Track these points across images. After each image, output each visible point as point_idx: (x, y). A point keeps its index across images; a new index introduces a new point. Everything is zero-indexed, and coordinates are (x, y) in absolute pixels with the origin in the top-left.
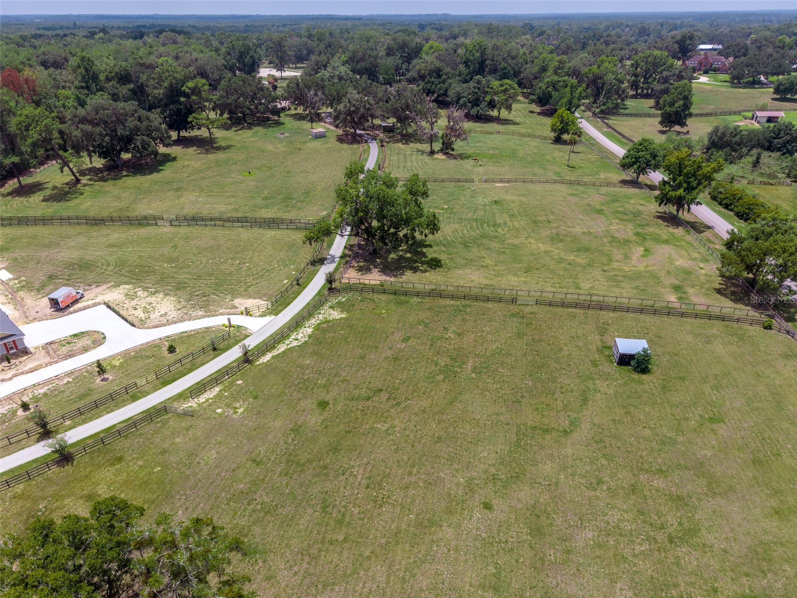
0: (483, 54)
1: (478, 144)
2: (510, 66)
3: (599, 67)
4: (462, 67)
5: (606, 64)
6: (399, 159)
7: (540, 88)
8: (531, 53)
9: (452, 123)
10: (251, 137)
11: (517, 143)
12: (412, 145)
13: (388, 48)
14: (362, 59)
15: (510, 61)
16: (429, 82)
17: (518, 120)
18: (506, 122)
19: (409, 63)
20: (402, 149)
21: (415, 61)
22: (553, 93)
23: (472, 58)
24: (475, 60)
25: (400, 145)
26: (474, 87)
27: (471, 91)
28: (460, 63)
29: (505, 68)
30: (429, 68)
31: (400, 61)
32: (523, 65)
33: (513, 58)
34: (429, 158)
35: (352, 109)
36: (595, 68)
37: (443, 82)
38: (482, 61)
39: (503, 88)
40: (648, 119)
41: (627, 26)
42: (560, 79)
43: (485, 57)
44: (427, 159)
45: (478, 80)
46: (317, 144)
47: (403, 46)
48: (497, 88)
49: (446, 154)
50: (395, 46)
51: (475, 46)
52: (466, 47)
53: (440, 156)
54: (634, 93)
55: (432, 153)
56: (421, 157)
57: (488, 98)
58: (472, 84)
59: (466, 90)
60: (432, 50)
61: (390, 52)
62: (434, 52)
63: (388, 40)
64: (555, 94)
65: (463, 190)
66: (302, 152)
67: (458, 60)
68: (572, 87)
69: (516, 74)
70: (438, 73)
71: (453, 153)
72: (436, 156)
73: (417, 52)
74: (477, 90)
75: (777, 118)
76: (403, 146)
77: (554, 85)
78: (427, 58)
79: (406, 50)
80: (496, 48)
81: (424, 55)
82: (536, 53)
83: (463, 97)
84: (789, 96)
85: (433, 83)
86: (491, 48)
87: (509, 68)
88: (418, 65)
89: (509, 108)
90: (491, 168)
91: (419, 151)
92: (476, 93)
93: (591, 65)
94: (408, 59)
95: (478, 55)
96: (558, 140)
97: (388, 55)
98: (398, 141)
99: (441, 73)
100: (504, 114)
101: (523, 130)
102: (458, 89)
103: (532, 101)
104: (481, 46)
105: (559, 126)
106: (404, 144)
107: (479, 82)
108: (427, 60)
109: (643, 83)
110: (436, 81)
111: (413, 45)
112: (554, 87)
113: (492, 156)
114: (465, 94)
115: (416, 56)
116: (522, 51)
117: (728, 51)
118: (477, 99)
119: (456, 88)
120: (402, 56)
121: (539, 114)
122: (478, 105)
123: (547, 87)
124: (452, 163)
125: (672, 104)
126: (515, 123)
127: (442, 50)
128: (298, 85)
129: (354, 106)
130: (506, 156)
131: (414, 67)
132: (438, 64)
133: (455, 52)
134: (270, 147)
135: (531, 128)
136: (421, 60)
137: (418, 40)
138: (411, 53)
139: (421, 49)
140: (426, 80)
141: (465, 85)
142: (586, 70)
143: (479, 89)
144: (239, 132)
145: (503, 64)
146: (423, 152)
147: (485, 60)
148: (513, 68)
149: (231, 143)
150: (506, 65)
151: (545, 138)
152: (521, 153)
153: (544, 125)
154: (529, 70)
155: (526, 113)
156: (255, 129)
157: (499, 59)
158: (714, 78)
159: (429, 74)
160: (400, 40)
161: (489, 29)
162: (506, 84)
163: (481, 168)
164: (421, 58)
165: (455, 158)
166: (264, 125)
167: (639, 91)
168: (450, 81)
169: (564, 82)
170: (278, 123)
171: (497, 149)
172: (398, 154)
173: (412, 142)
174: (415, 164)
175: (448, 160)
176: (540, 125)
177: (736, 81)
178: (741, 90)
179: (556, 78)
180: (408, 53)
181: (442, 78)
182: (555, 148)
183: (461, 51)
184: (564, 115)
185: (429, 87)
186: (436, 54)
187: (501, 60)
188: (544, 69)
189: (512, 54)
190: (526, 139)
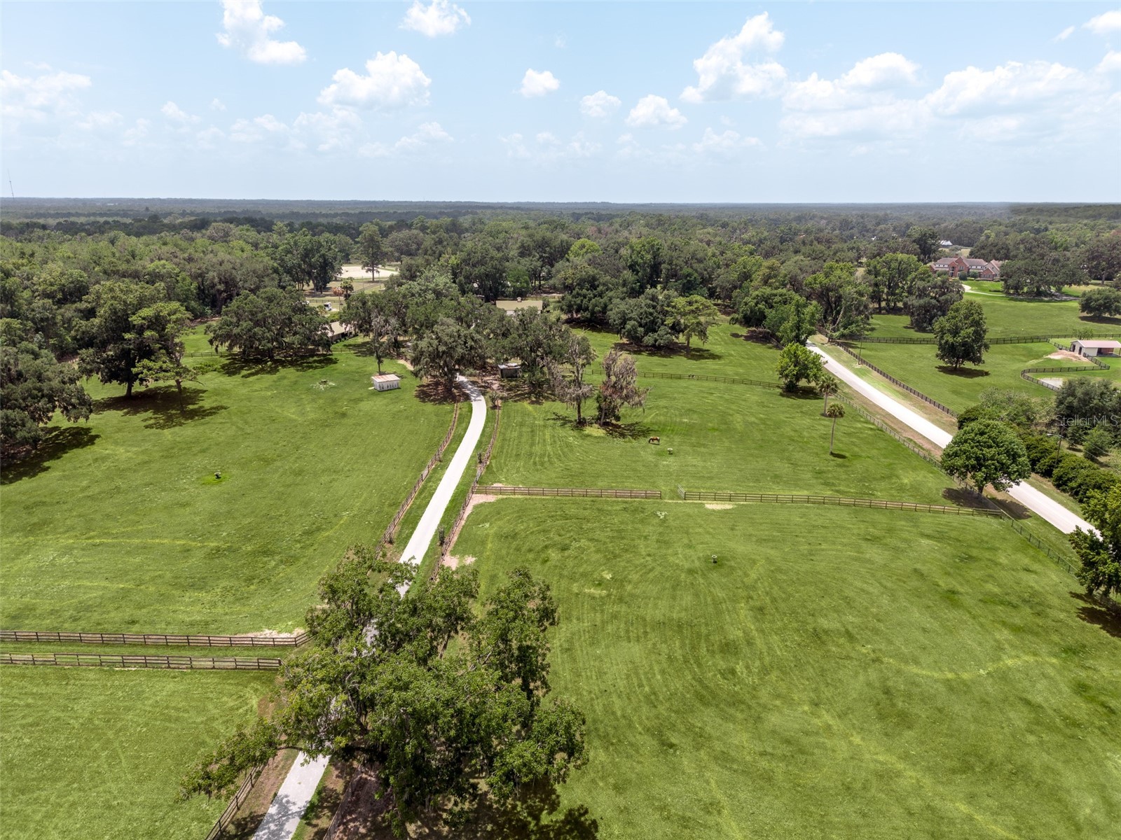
0: (655, 256)
1: (662, 403)
2: (696, 271)
3: (827, 276)
4: (627, 274)
5: (838, 272)
6: (521, 435)
7: (746, 304)
8: (722, 253)
9: (613, 379)
10: (267, 389)
11: (726, 396)
12: (547, 405)
13: (522, 246)
14: (482, 262)
15: (695, 266)
16: (578, 294)
17: (717, 349)
18: (699, 354)
19: (552, 266)
20: (529, 415)
21: (559, 265)
22: (767, 311)
23: (640, 261)
24: (645, 263)
25: (526, 405)
26: (648, 306)
27: (642, 311)
28: (624, 268)
29: (689, 275)
30: (578, 276)
31: (539, 264)
32: (713, 269)
33: (700, 261)
34: (575, 433)
35: (442, 348)
36: (821, 276)
37: (601, 295)
38: (655, 265)
39: (693, 308)
40: (912, 346)
41: (822, 218)
42: (775, 292)
43: (660, 259)
44: (570, 435)
45: (653, 296)
46: (378, 404)
47: (542, 245)
48: (683, 306)
49: (605, 425)
50: (532, 244)
51: (644, 246)
52: (631, 247)
53: (596, 431)
54: (876, 306)
55: (581, 423)
56: (561, 432)
57: (669, 321)
58: (642, 300)
59: (634, 307)
60: (584, 250)
61: (524, 252)
62: (586, 253)
63: (522, 236)
64: (770, 313)
65: (642, 521)
66: (345, 421)
67: (622, 264)
68: (798, 306)
69: (705, 281)
70: (592, 283)
71: (619, 423)
72: (588, 430)
73: (562, 251)
74: (651, 310)
75: (1112, 349)
76: (530, 408)
77: (767, 300)
78: (577, 260)
79: (548, 249)
80: (673, 247)
81: (572, 257)
82: (729, 254)
83: (630, 319)
84: (1107, 315)
85: (585, 297)
86: (666, 248)
87: (696, 275)
88: (564, 271)
89: (703, 334)
90: (691, 460)
91: (558, 418)
92: (651, 314)
93: (814, 272)
94: (550, 261)
95: (649, 257)
96: (791, 390)
97: (522, 255)
98: (522, 397)
99: (596, 283)
100: (695, 341)
101: (730, 370)
102: (623, 307)
103: (735, 321)
104: (653, 246)
105: (792, 369)
106: (533, 403)
107: (654, 298)
108: (575, 266)
109: (888, 294)
110: (590, 294)
111: (557, 243)
112: (766, 302)
113: (689, 431)
114: (634, 315)
115: (562, 257)
116: (710, 251)
117: (983, 251)
118: (653, 322)
119: (619, 306)
120: (541, 257)
121: (747, 338)
122: (655, 331)
123: (756, 304)
124: (619, 445)
125: (955, 332)
126: (714, 357)
127: (597, 250)
128: (364, 303)
129: (446, 344)
130: (714, 429)
131: (558, 272)
132: (591, 271)
133: (617, 252)
134: (291, 412)
135: (741, 365)
136: (567, 264)
137: (564, 237)
138: (555, 254)
139: (569, 249)
140: (574, 292)
141: (632, 301)
142: (810, 279)
143: (654, 307)
144: (251, 379)
145: (686, 270)
146: (565, 421)
147: (660, 264)
148: (701, 274)
149: (224, 402)
150: (690, 270)
151: (769, 385)
152: (738, 421)
153: (761, 359)
154: (724, 277)
155: (727, 337)
156: (282, 371)
157: (680, 262)
158: (977, 286)
159: (578, 284)
160: (538, 237)
161: (659, 220)
162: (696, 302)
163: (671, 459)
164: (568, 260)
165: (623, 435)
166: (301, 365)
167: (883, 304)
168: (610, 294)
169: (781, 295)
170: (328, 361)
171: (695, 412)
172: (522, 425)
173: (547, 398)
174: (549, 448)
175: (610, 438)
176: (755, 359)
177: (1012, 291)
178: (1025, 304)
179: (768, 291)
180: (551, 254)
181: (599, 289)
182: (792, 406)
183: (624, 252)
184: (799, 353)
185: (579, 302)
186: (589, 255)
187: (683, 264)
188: (746, 276)
189: (698, 256)
190: (739, 388)
